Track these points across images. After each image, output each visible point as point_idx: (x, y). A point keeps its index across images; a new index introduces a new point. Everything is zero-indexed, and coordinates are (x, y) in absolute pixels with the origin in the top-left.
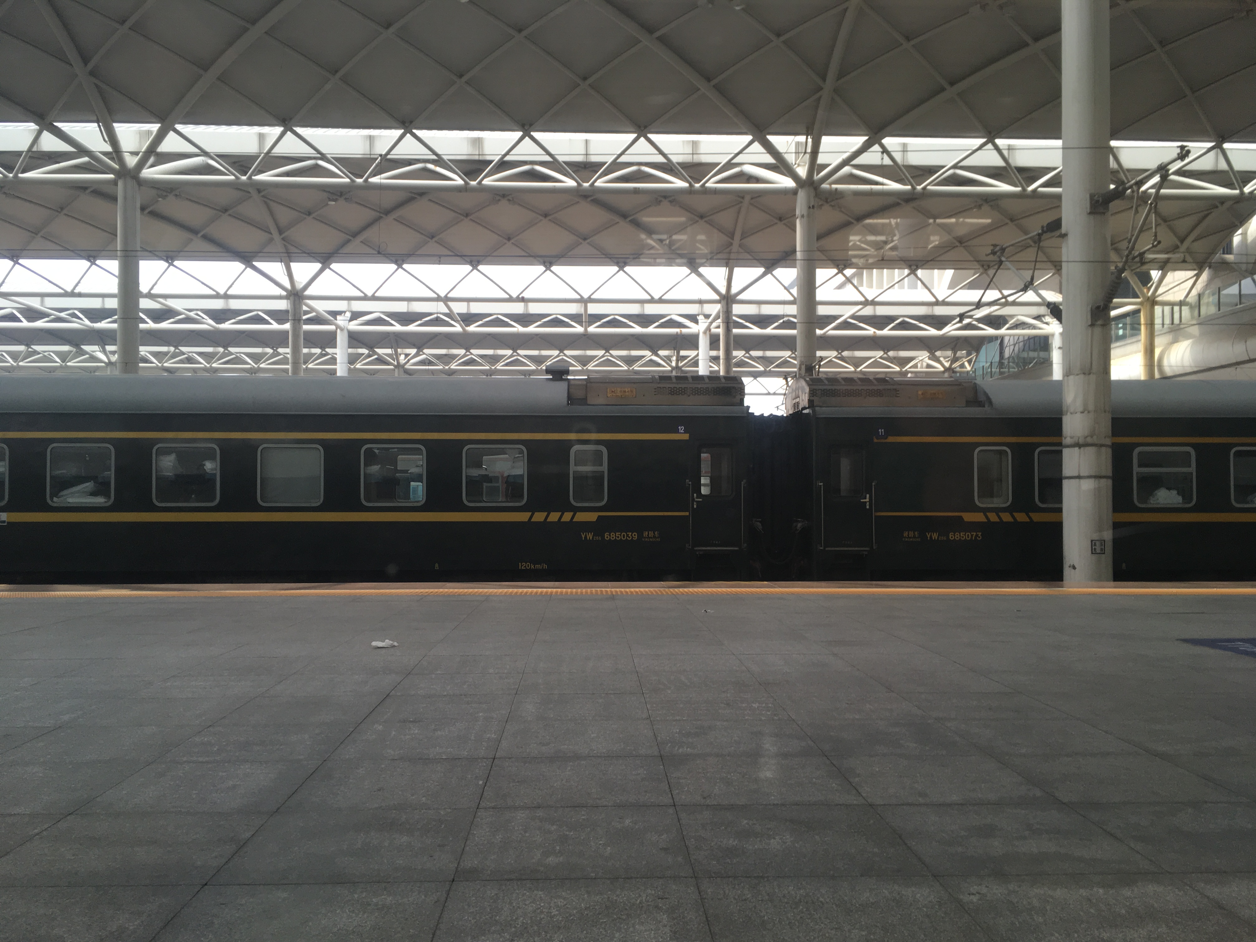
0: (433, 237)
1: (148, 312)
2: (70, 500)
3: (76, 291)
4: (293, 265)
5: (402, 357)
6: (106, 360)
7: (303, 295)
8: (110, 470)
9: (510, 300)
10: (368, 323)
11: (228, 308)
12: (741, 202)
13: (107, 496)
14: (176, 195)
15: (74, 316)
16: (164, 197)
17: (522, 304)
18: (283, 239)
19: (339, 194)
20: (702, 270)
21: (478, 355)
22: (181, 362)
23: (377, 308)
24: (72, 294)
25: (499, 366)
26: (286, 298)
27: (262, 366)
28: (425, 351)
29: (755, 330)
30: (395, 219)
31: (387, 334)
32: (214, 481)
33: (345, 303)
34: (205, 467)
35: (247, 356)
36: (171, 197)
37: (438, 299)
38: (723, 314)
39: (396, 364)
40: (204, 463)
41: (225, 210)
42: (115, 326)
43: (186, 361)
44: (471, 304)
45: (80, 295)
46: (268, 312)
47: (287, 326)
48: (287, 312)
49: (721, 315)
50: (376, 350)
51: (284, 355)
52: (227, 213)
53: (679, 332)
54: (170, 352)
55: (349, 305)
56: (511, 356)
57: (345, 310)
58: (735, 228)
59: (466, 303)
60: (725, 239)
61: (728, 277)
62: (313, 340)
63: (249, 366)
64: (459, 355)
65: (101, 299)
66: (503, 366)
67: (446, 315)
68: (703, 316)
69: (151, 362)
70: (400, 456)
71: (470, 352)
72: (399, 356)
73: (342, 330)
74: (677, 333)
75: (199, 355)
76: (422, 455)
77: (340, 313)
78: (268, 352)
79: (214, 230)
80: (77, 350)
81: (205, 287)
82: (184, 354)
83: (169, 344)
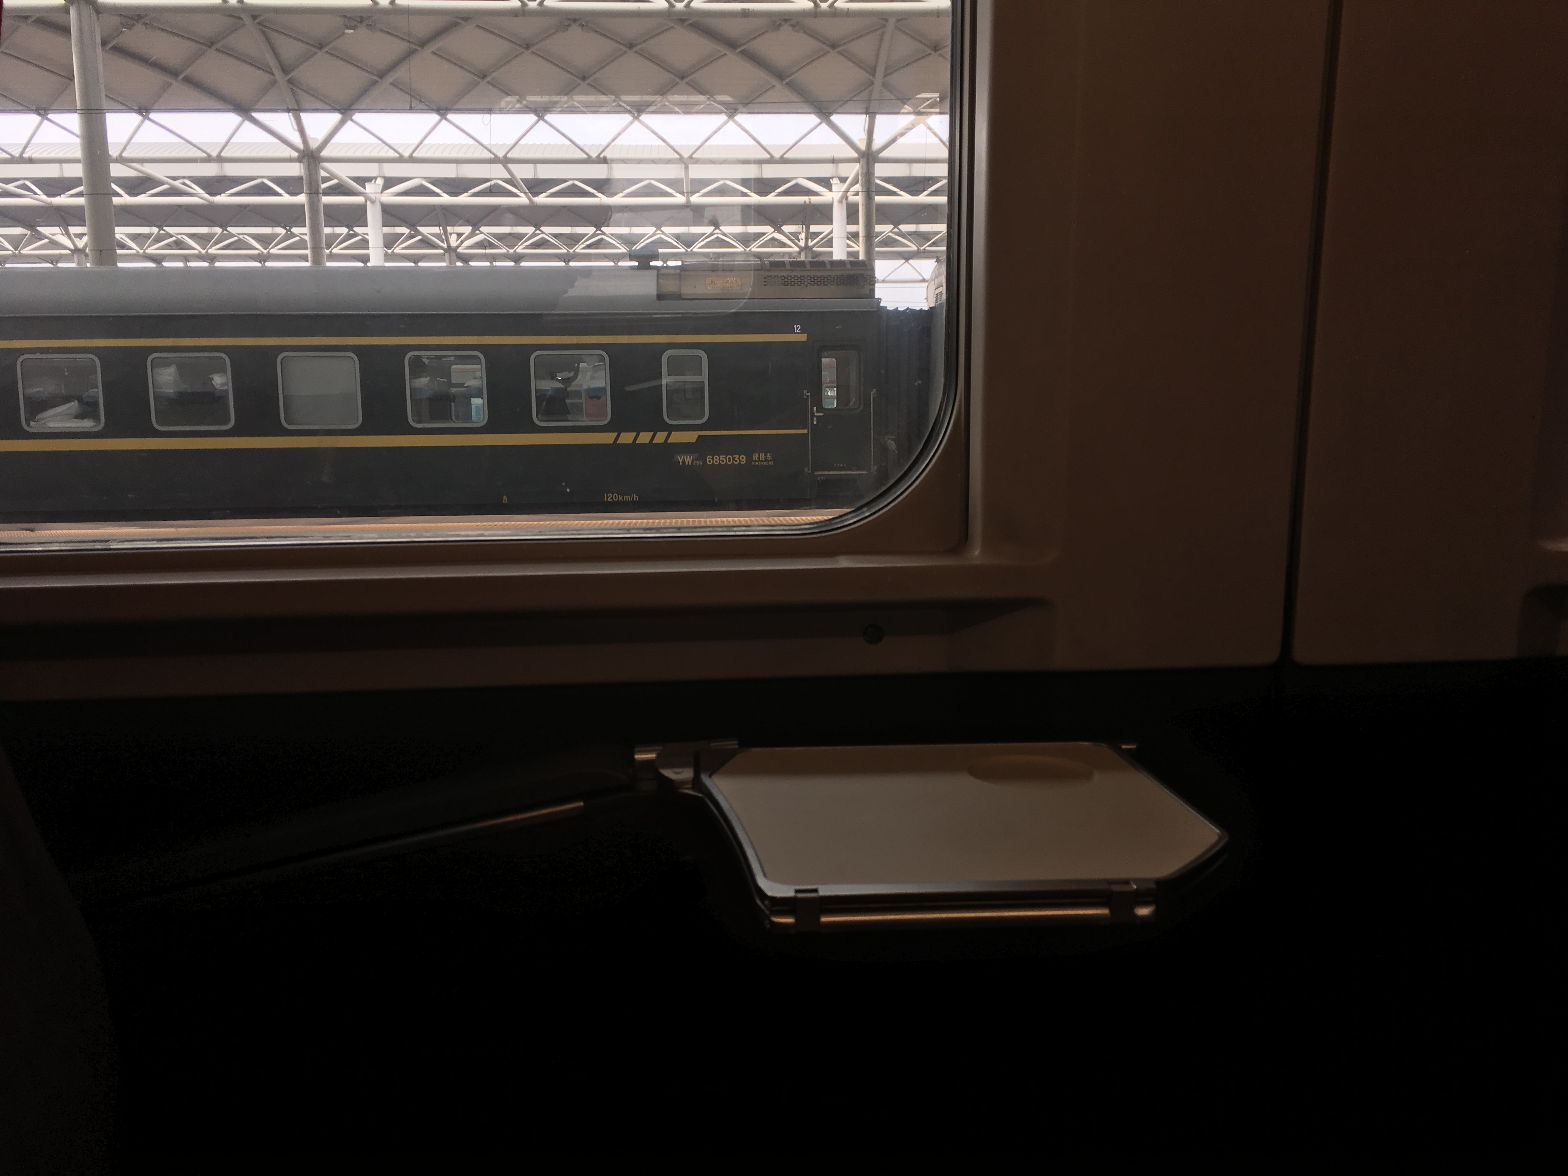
0: (484, 77)
2: (51, 425)
5: (453, 238)
6: (72, 247)
7: (320, 156)
8: (96, 387)
10: (405, 193)
11: (224, 174)
12: (884, 26)
13: (97, 418)
14: (145, 24)
17: (604, 166)
18: (289, 81)
19: (359, 21)
21: (551, 234)
22: (168, 246)
23: (418, 174)
25: (579, 249)
26: (299, 160)
27: (274, 251)
28: (483, 229)
30: (433, 53)
31: (432, 208)
32: (227, 400)
33: (375, 166)
34: (213, 382)
35: (252, 238)
37: (495, 160)
38: (862, 177)
39: (445, 246)
40: (211, 377)
41: (211, 44)
42: (81, 201)
43: (174, 246)
44: (539, 166)
46: (277, 180)
48: (300, 178)
49: (860, 178)
50: (420, 228)
51: (300, 237)
52: (214, 47)
53: (807, 202)
54: (153, 234)
55: (380, 168)
56: (594, 235)
57: (376, 176)
58: (877, 61)
59: (532, 165)
60: (865, 76)
61: (869, 127)
62: (336, 216)
63: (256, 252)
64: (527, 234)
65: (57, 165)
66: (584, 248)
67: (506, 181)
68: (837, 179)
69: (130, 248)
70: (453, 367)
71: (541, 231)
72: (449, 236)
73: (373, 202)
74: (805, 202)
75: (190, 238)
76: (481, 364)
77: (369, 179)
78: (279, 232)
79: (197, 70)
80: (32, 233)
81: (191, 146)
82: (171, 236)
83: (151, 224)
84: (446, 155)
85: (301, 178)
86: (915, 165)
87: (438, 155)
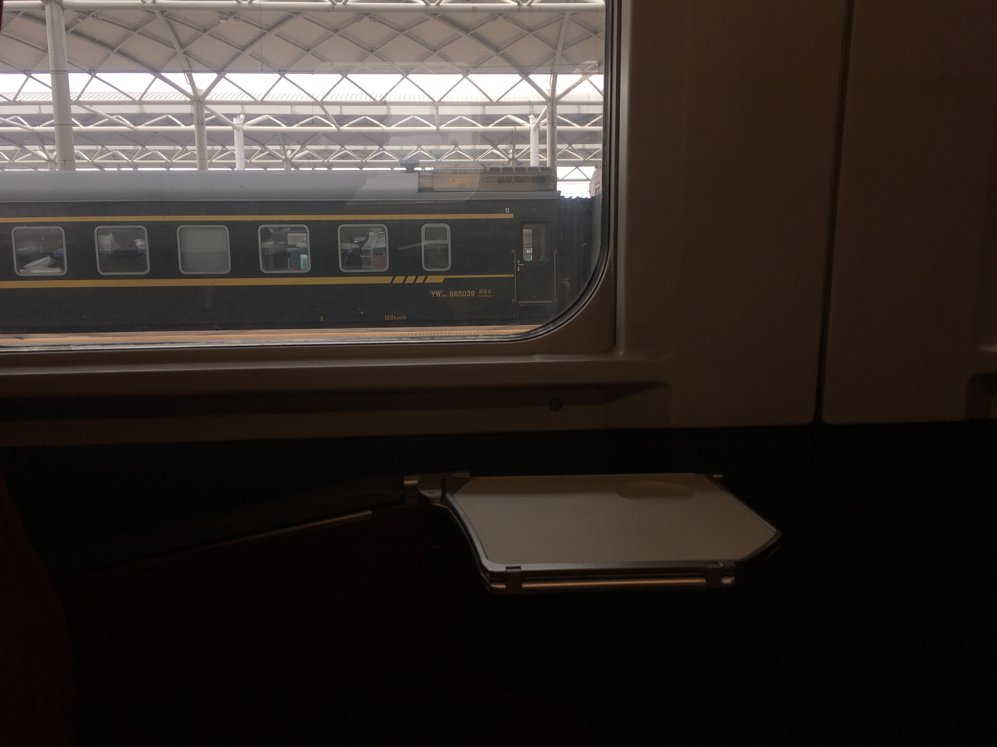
0: (308, 50)
1: (78, 117)
2: (33, 271)
3: (17, 100)
5: (289, 153)
6: (47, 158)
7: (204, 101)
8: (62, 247)
9: (375, 103)
10: (258, 124)
11: (143, 112)
13: (62, 267)
14: (93, 16)
15: (17, 121)
16: (83, 18)
18: (185, 53)
21: (351, 150)
22: (108, 158)
23: (266, 112)
24: (14, 103)
25: (368, 160)
26: (191, 103)
27: (175, 161)
28: (307, 147)
31: (276, 134)
32: (145, 256)
33: (239, 107)
34: (136, 244)
35: (161, 153)
36: (89, 19)
37: (316, 103)
39: (284, 157)
40: (135, 241)
41: (135, 29)
42: (52, 129)
43: (112, 158)
44: (344, 107)
45: (21, 103)
46: (177, 116)
47: (193, 127)
49: (547, 115)
50: (267, 147)
51: (191, 152)
52: (137, 31)
54: (98, 150)
55: (242, 108)
56: (378, 151)
57: (240, 113)
58: (558, 40)
59: (339, 106)
60: (551, 50)
61: (553, 82)
62: (215, 138)
63: (164, 161)
64: (336, 150)
65: (37, 106)
66: (371, 159)
67: (323, 116)
68: (533, 115)
69: (83, 159)
70: (289, 234)
71: (344, 148)
72: (286, 151)
73: (238, 130)
74: (512, 130)
75: (122, 153)
76: (306, 233)
77: (236, 115)
78: (178, 149)
79: (126, 46)
80: (21, 149)
81: (123, 94)
82: (110, 152)
83: (96, 144)
84: (284, 100)
85: (192, 115)
86: (582, 107)
87: (279, 100)
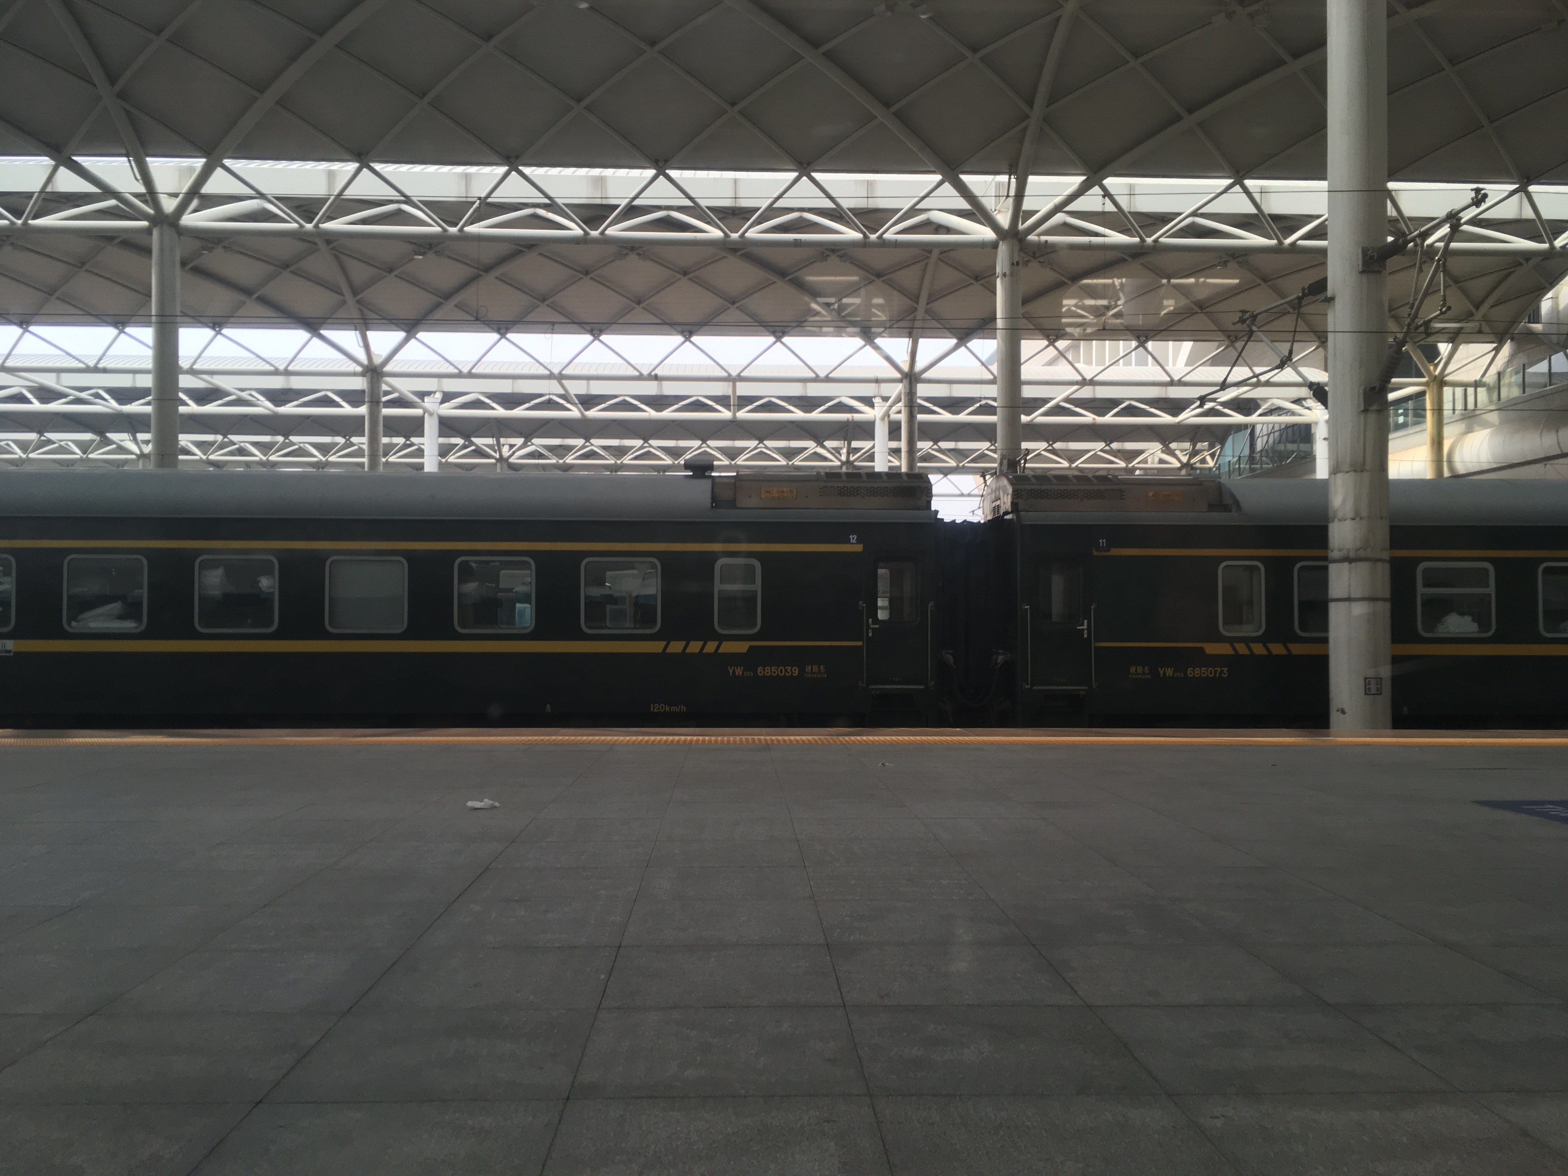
0: (544, 300)
1: (189, 392)
2: (91, 625)
3: (100, 366)
4: (370, 334)
5: (506, 448)
6: (138, 452)
7: (382, 371)
8: (142, 588)
9: (640, 378)
10: (464, 406)
11: (289, 387)
12: (928, 257)
13: (139, 619)
14: (225, 248)
15: (98, 396)
16: (210, 250)
17: (656, 383)
18: (358, 302)
19: (428, 247)
20: (879, 341)
21: (600, 446)
22: (231, 453)
23: (475, 389)
24: (96, 370)
25: (627, 460)
26: (363, 374)
27: (333, 459)
28: (535, 441)
29: (945, 416)
30: (496, 278)
31: (487, 421)
32: (272, 601)
33: (435, 381)
34: (260, 585)
35: (312, 446)
36: (219, 250)
37: (551, 376)
38: (905, 396)
39: (498, 457)
40: (258, 579)
41: (286, 266)
42: (149, 409)
43: (236, 453)
44: (592, 382)
45: (105, 371)
46: (339, 393)
47: (363, 410)
49: (903, 397)
50: (473, 439)
51: (358, 446)
52: (289, 270)
53: (850, 419)
54: (217, 441)
55: (439, 383)
56: (642, 447)
57: (435, 390)
58: (920, 290)
59: (585, 382)
60: (907, 303)
61: (912, 350)
62: (395, 427)
63: (315, 459)
64: (577, 446)
65: (131, 375)
66: (631, 460)
67: (560, 396)
68: (880, 398)
69: (194, 454)
70: (503, 572)
71: (590, 443)
72: (502, 447)
73: (431, 414)
74: (848, 419)
75: (253, 446)
76: (531, 570)
77: (429, 393)
78: (339, 441)
79: (272, 290)
80: (101, 438)
81: (261, 361)
82: (234, 444)
83: (216, 432)
84: (504, 371)
85: (363, 391)
86: (955, 386)
87: (495, 371)
